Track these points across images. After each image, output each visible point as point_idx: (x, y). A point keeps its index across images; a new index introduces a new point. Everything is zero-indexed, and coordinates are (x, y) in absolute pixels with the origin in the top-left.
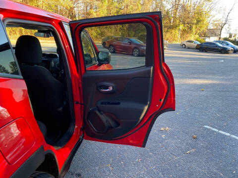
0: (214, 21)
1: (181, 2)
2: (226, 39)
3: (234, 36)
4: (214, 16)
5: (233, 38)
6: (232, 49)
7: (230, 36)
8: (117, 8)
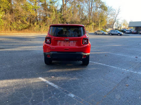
1: (92, 12)
2: (116, 29)
3: (120, 28)
4: (109, 18)
7: (118, 28)
8: (60, 15)
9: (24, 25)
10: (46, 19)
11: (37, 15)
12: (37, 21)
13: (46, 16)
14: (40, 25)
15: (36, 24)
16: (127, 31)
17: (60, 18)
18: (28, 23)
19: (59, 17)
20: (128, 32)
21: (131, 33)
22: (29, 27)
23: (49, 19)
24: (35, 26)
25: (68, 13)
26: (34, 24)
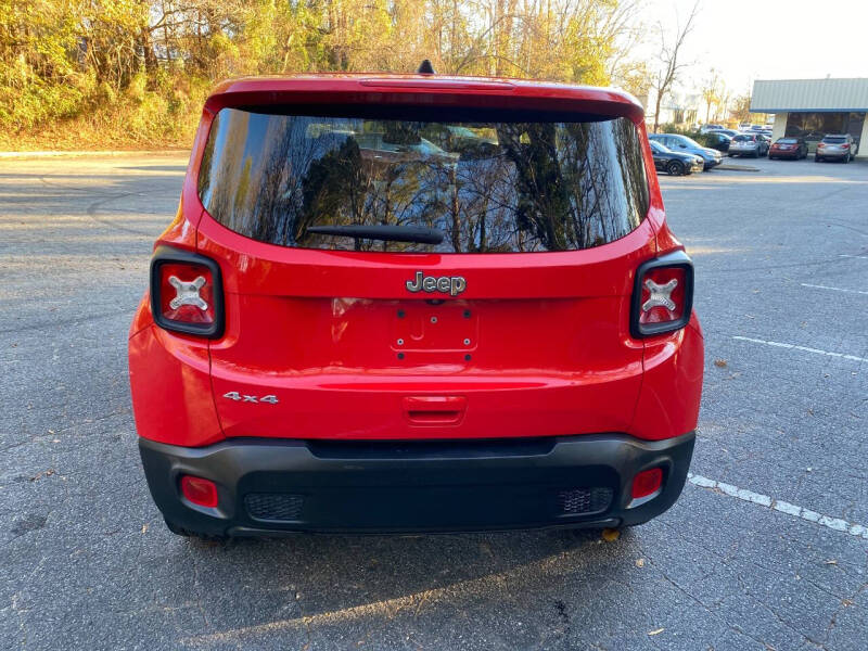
0: (626, 69)
1: (520, 6)
2: (670, 129)
3: (689, 119)
4: (624, 54)
5: (685, 126)
6: (700, 159)
7: (679, 119)
8: (310, 27)
9: (55, 94)
10: (214, 53)
11: (149, 23)
12: (151, 63)
13: (214, 30)
14: (170, 97)
15: (139, 84)
16: (740, 139)
17: (311, 44)
18: (87, 81)
19: (303, 40)
20: (748, 146)
21: (763, 152)
22: (93, 109)
23: (235, 50)
24: (138, 102)
25: (366, 11)
26: (125, 84)
